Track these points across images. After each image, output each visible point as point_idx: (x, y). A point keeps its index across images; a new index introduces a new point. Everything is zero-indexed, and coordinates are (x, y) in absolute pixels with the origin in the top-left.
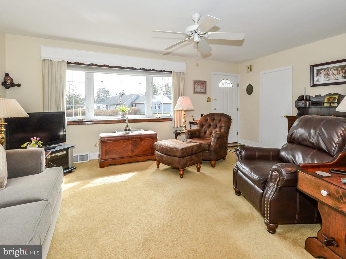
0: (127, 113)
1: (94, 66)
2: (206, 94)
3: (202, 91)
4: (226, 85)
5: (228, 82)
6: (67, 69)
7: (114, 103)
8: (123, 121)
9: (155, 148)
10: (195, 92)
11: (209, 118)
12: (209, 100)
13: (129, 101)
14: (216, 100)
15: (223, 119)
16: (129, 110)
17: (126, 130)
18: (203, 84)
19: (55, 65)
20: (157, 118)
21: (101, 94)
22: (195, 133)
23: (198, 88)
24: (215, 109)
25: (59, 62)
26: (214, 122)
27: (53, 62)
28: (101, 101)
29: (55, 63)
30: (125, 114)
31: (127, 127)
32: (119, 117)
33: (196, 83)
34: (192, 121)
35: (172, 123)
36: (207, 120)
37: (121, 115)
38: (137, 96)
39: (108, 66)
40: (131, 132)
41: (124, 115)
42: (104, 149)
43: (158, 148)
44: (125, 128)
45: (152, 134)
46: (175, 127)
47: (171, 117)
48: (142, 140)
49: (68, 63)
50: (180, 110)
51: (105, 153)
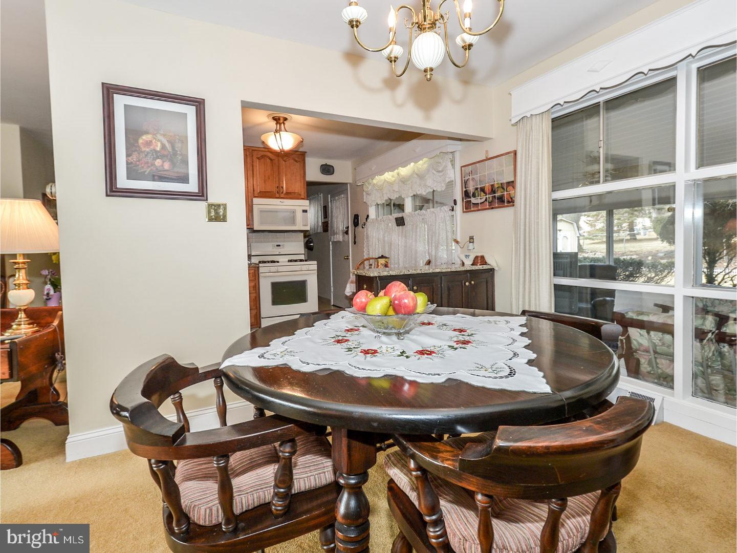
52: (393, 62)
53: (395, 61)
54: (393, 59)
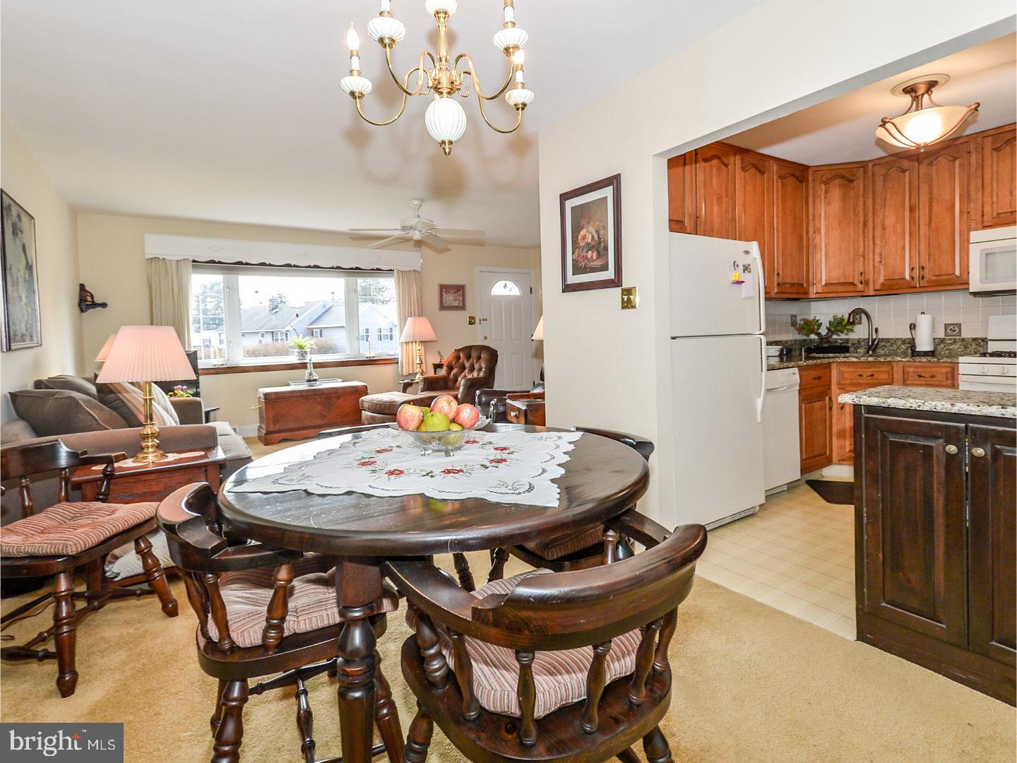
0: (309, 350)
1: (240, 266)
2: (465, 310)
3: (457, 304)
4: (506, 292)
5: (510, 284)
6: (193, 273)
7: (256, 327)
8: (303, 366)
9: (362, 407)
10: (443, 307)
11: (462, 355)
12: (472, 321)
13: (302, 323)
14: (486, 320)
15: (484, 356)
16: (312, 345)
17: (309, 381)
18: (459, 290)
19: (171, 267)
20: (369, 359)
21: (209, 299)
22: (438, 382)
23: (450, 299)
24: (486, 338)
25: (178, 261)
26: (471, 361)
27: (168, 263)
28: (211, 322)
29: (171, 264)
30: (305, 352)
31: (311, 374)
32: (294, 359)
33: (444, 289)
34: (438, 362)
35: (398, 368)
36: (459, 358)
37: (297, 354)
38: (325, 306)
39: (270, 265)
40: (318, 383)
41: (303, 354)
42: (272, 413)
43: (367, 406)
44: (307, 378)
45: (357, 387)
46: (404, 374)
47: (396, 357)
48: (340, 396)
49: (194, 261)
50: (412, 342)
51: (273, 421)
52: (520, 110)
53: (523, 109)
54: (520, 106)
